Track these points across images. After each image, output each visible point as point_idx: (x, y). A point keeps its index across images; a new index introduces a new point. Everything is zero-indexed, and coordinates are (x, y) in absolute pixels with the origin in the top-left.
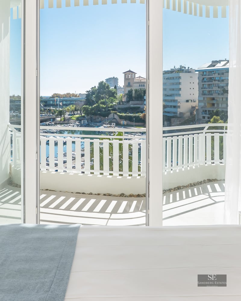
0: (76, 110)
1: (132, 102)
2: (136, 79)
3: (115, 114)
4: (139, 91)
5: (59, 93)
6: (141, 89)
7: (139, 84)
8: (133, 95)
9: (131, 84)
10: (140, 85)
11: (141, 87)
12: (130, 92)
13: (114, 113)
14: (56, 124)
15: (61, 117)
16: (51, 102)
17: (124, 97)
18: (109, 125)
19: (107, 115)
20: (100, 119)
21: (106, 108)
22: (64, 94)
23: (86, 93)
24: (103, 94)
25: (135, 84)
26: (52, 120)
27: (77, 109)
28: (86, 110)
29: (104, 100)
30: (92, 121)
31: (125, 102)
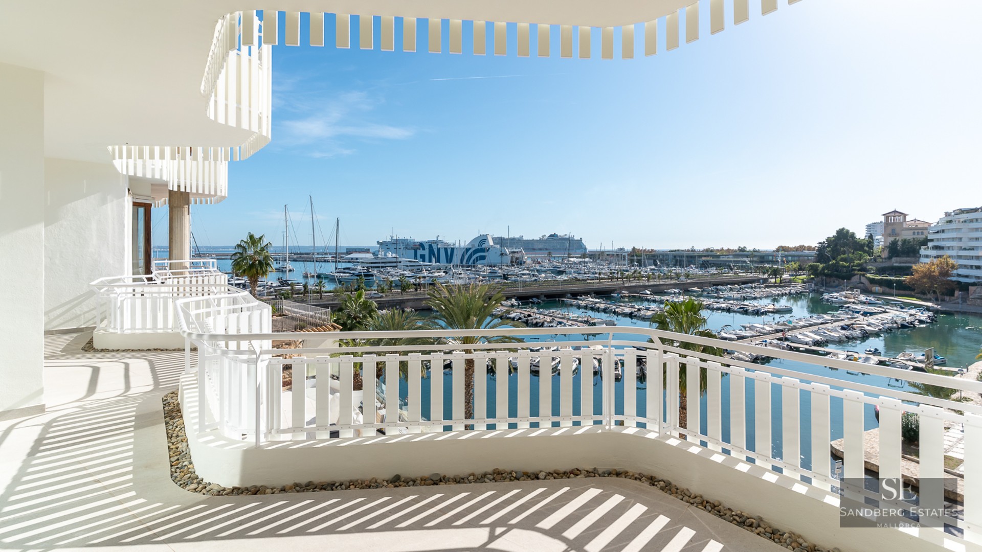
0: (800, 269)
1: (895, 258)
2: (907, 223)
3: (862, 277)
4: (910, 242)
5: (787, 246)
6: (914, 239)
7: (912, 232)
8: (899, 248)
9: (897, 231)
10: (914, 233)
11: (915, 236)
12: (894, 243)
13: (861, 275)
14: (767, 287)
15: (776, 278)
16: (770, 258)
17: (883, 251)
18: (850, 292)
19: (849, 278)
20: (837, 282)
21: (848, 266)
22: (795, 247)
23: (818, 245)
24: (844, 247)
25: (904, 232)
26: (761, 281)
27: (803, 268)
28: (813, 270)
29: (846, 256)
30: (823, 286)
31: (885, 259)
